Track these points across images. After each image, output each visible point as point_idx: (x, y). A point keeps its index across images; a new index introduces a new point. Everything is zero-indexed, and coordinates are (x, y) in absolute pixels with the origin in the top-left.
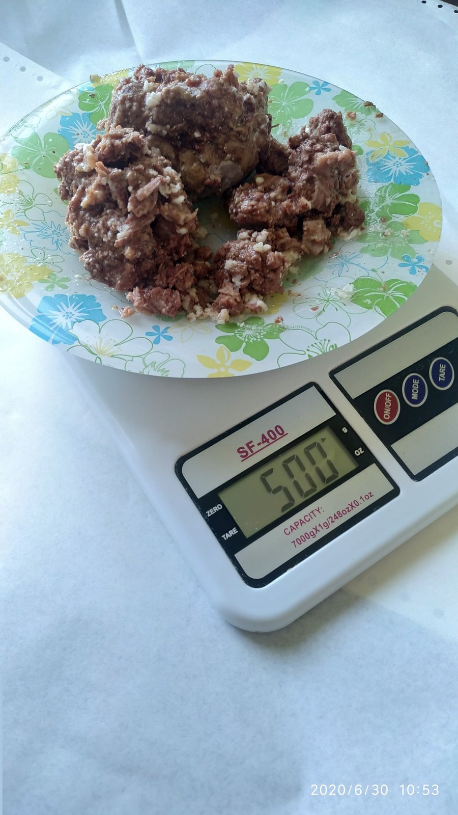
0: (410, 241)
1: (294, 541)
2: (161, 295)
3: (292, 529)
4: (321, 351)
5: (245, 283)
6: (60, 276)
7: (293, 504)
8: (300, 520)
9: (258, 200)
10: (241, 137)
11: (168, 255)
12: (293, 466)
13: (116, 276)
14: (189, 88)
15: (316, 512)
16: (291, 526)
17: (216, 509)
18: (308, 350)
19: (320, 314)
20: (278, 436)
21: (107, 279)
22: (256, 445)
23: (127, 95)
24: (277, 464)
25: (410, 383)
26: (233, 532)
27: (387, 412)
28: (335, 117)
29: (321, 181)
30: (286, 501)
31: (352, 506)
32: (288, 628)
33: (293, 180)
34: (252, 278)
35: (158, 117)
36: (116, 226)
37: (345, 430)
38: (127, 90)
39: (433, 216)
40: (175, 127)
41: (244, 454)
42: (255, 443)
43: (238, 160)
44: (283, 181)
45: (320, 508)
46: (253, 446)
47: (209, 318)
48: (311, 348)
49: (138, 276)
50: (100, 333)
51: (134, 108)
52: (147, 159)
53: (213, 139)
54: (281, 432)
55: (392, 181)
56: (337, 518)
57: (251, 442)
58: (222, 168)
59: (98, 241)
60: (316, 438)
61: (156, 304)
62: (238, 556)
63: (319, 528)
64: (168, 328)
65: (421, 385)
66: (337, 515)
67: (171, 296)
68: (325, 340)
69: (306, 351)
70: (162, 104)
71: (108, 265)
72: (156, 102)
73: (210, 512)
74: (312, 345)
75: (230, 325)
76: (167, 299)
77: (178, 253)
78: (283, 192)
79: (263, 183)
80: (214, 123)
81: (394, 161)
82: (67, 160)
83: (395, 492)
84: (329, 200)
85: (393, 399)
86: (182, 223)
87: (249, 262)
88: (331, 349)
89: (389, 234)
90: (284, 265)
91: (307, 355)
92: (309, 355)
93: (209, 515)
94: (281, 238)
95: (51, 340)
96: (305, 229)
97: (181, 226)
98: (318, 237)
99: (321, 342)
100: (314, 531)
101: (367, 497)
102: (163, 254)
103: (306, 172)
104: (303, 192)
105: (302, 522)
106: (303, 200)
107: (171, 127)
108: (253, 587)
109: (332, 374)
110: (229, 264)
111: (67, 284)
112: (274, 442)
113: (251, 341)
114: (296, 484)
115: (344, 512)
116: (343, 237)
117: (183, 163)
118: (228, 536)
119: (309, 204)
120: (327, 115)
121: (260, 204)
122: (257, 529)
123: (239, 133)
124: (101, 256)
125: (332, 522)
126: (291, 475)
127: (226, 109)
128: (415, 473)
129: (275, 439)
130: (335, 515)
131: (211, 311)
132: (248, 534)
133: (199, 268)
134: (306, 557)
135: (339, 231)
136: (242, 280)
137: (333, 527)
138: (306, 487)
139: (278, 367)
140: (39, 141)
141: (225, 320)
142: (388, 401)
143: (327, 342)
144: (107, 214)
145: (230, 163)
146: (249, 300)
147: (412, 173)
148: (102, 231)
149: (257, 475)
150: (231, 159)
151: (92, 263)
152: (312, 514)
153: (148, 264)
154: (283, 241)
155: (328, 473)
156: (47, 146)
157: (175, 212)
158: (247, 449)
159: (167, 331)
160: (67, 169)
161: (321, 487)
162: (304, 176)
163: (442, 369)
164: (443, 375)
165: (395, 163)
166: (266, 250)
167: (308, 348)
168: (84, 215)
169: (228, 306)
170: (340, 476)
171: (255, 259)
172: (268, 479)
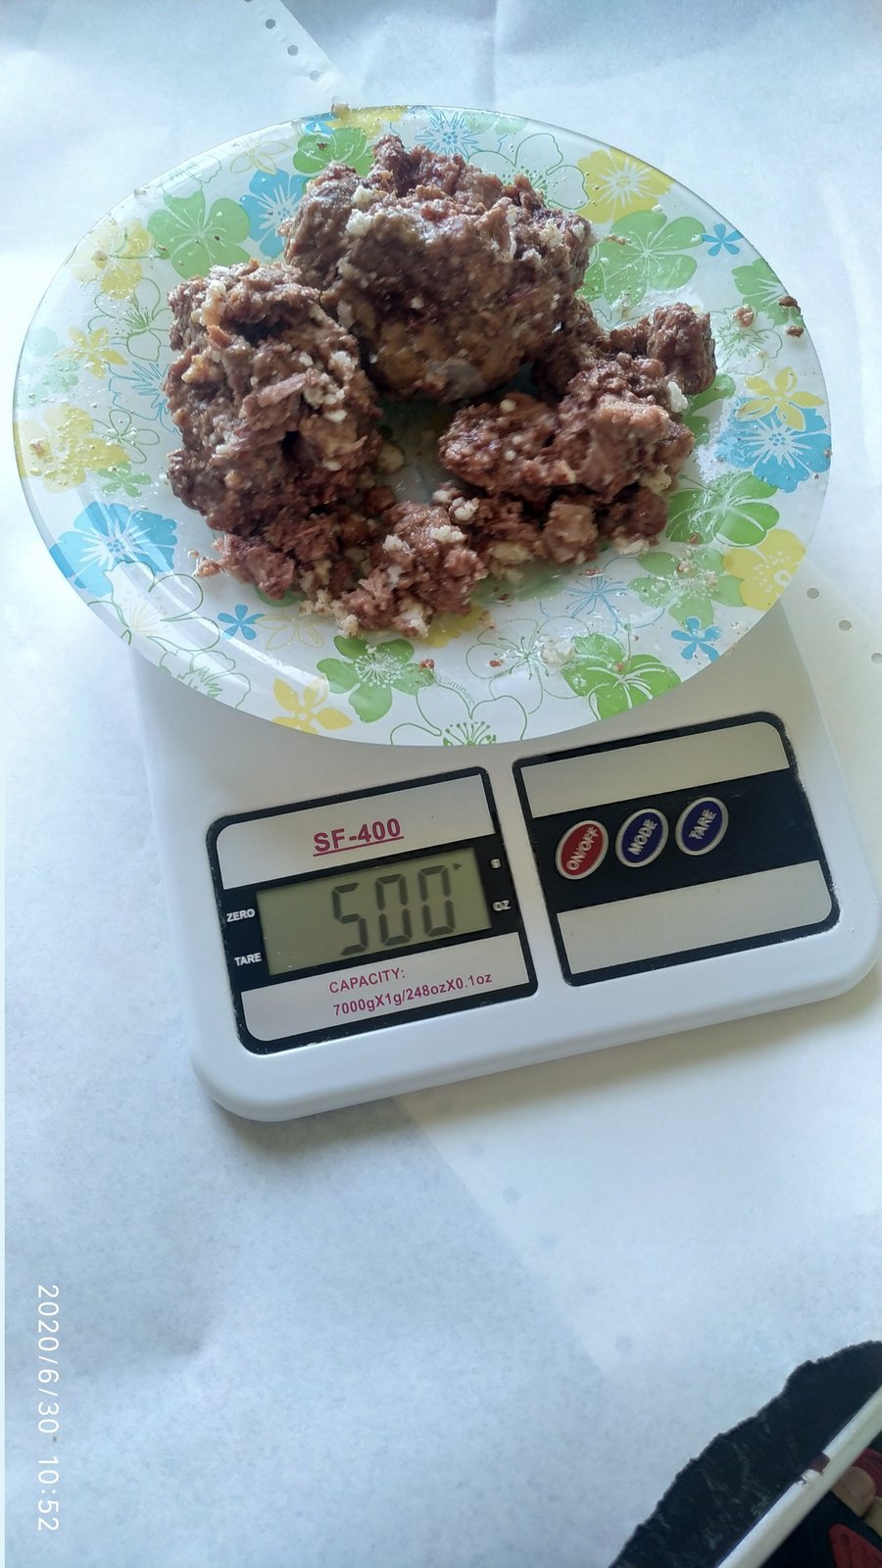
0: (717, 595)
1: (338, 1006)
2: (264, 560)
3: (344, 985)
4: (467, 739)
5: (406, 582)
6: (136, 471)
7: (363, 950)
8: (362, 977)
9: (478, 448)
10: (487, 329)
11: (302, 494)
12: (391, 891)
13: (210, 503)
14: (422, 220)
15: (391, 975)
16: (344, 981)
17: (244, 914)
18: (448, 731)
19: (501, 675)
20: (388, 836)
21: (195, 503)
22: (347, 838)
23: (322, 203)
24: (367, 880)
25: (638, 824)
26: (255, 958)
27: (577, 858)
28: (691, 323)
29: (601, 443)
30: (356, 941)
31: (451, 986)
32: (286, 1125)
33: (560, 424)
34: (418, 579)
35: (358, 256)
36: (222, 429)
37: (496, 863)
38: (326, 192)
39: (782, 561)
40: (382, 280)
41: (323, 846)
42: (347, 834)
43: (478, 363)
44: (546, 421)
45: (400, 971)
46: (343, 838)
47: (331, 619)
48: (455, 730)
49: (245, 515)
50: (149, 591)
51: (326, 228)
52: (310, 329)
53: (441, 318)
54: (394, 831)
55: (751, 469)
56: (420, 995)
57: (342, 830)
58: (450, 367)
59: (196, 441)
60: (446, 861)
61: (253, 570)
62: (246, 995)
63: (384, 1000)
64: (260, 615)
65: (656, 834)
66: (422, 991)
67: (279, 566)
68: (483, 723)
69: (444, 733)
70: (369, 235)
71: (202, 485)
72: (361, 231)
73: (233, 917)
74: (458, 726)
75: (355, 644)
76: (272, 570)
77: (320, 495)
78: (537, 438)
79: (511, 413)
80: (447, 293)
81: (776, 430)
82: (187, 292)
83: (529, 989)
84: (608, 478)
85: (598, 841)
86: (331, 455)
87: (419, 553)
88: (485, 742)
89: (686, 570)
90: (472, 575)
91: (442, 738)
92: (445, 739)
93: (229, 920)
94: (502, 521)
95: (73, 578)
96: (552, 514)
97: (330, 459)
98: (570, 535)
99: (475, 725)
100: (376, 1002)
101: (480, 980)
102: (293, 493)
103: (581, 420)
104: (566, 453)
105: (363, 981)
106: (562, 466)
107: (378, 278)
108: (250, 1051)
109: (518, 767)
110: (392, 542)
111: (141, 488)
112: (376, 843)
113: (371, 684)
114: (383, 920)
115: (435, 990)
116: (619, 545)
117: (385, 342)
118: (244, 960)
119: (572, 477)
120: (679, 316)
121: (478, 457)
122: (291, 968)
123: (485, 322)
124: (193, 466)
125: (409, 998)
126: (381, 904)
127: (472, 277)
128: (574, 971)
129: (381, 840)
130: (418, 988)
131: (340, 607)
132: (275, 968)
133: (350, 529)
134: (345, 1036)
135: (615, 533)
136: (402, 576)
137: (407, 1005)
138: (395, 929)
139: (390, 743)
140: (201, 211)
141: (350, 634)
142: (588, 840)
143: (484, 727)
144: (218, 405)
145: (463, 363)
146: (406, 610)
147: (793, 466)
148: (204, 430)
149: (329, 885)
150: (466, 357)
151: (176, 473)
152: (383, 975)
153: (263, 502)
154: (502, 526)
155: (439, 920)
156: (211, 223)
157: (321, 435)
158: (330, 839)
159: (256, 621)
160: (183, 306)
161: (419, 936)
162: (577, 427)
163: (708, 817)
164: (704, 829)
165: (774, 435)
166: (453, 540)
167: (449, 728)
168: (188, 392)
169: (359, 612)
170: (456, 933)
171: (430, 553)
172: (344, 897)
